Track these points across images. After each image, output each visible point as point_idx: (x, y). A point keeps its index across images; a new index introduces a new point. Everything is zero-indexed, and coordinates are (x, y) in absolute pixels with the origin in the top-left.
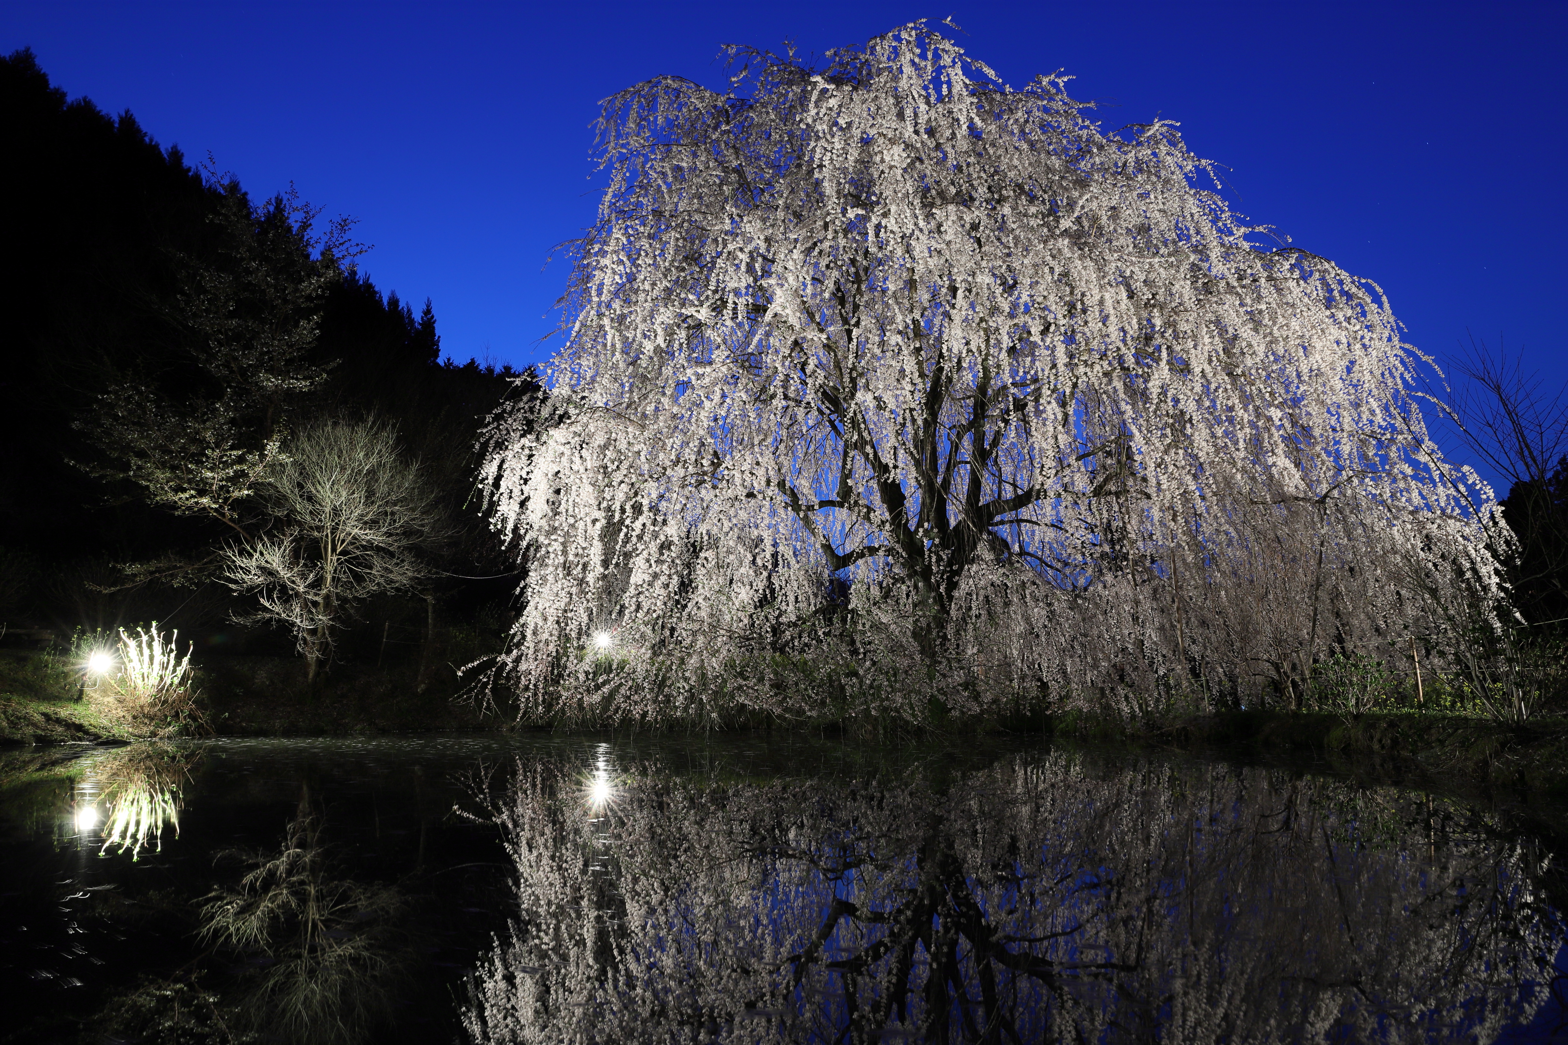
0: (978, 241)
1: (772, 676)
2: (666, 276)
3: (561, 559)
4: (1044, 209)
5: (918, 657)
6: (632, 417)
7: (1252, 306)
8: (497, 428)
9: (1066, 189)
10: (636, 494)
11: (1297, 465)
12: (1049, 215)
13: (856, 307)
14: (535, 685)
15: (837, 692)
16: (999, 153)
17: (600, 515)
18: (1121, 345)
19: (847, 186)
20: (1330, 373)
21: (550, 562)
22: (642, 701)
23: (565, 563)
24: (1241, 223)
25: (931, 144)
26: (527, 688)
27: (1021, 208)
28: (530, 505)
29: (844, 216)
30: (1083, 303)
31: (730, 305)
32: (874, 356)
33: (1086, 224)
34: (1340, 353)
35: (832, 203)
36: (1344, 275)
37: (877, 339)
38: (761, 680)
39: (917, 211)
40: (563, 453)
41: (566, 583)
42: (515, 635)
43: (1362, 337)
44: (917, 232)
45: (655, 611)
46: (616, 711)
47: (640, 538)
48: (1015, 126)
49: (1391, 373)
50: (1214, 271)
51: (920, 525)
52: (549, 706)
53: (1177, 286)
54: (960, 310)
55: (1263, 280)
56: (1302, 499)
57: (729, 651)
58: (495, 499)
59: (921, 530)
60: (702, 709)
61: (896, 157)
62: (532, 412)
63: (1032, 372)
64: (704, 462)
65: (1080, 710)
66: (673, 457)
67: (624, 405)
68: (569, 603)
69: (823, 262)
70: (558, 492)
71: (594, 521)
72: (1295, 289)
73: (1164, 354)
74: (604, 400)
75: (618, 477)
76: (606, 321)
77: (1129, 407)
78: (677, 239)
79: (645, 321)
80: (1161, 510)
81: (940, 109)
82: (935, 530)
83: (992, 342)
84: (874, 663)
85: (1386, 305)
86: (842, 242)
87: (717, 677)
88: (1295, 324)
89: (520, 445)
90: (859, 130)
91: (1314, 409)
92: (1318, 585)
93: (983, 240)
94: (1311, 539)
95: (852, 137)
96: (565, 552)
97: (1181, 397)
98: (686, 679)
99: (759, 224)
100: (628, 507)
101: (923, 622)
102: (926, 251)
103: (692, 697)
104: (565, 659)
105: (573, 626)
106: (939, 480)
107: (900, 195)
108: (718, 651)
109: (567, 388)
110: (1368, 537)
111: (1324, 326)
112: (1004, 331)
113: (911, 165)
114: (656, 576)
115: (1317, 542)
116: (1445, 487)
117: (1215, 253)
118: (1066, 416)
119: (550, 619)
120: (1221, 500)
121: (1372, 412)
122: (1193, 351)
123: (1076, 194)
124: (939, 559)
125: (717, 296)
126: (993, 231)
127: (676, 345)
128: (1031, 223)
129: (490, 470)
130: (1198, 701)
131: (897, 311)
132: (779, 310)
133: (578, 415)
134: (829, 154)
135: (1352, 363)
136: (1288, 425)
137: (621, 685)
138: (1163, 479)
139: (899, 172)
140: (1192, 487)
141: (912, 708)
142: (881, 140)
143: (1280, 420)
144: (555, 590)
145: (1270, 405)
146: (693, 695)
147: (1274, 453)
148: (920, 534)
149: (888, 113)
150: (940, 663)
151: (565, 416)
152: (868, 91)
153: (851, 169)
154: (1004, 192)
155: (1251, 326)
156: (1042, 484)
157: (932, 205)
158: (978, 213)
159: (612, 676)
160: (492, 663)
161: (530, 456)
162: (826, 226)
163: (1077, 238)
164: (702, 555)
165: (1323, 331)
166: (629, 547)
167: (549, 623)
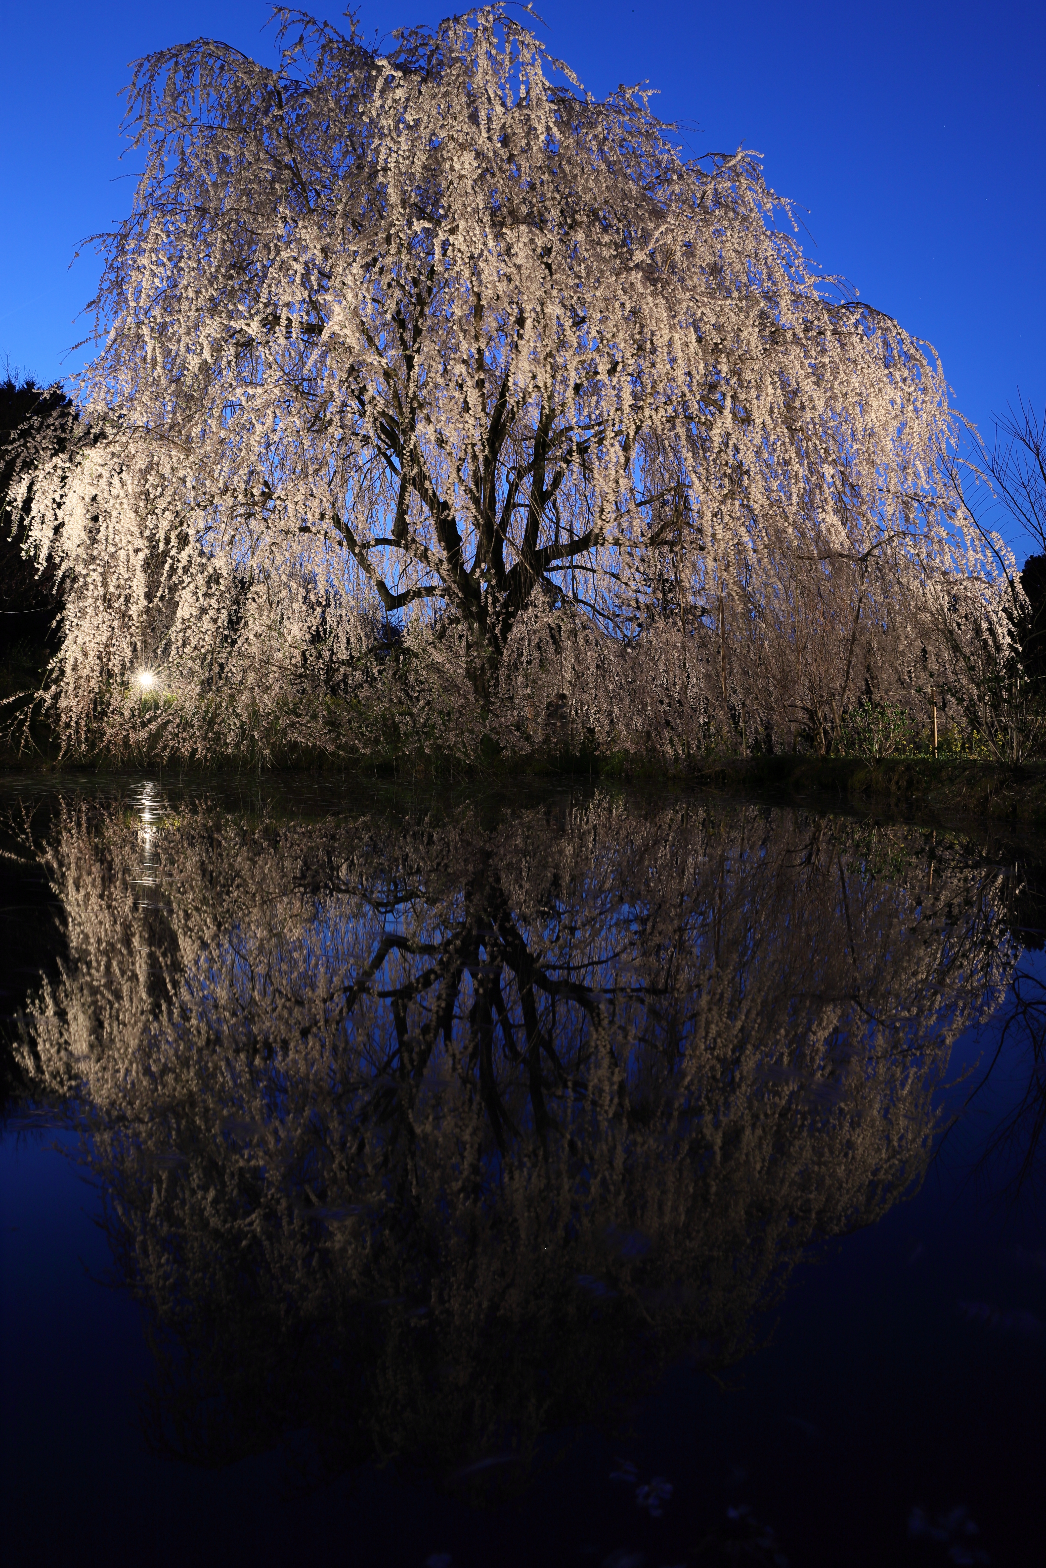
0: (548, 266)
1: (325, 713)
2: (212, 284)
3: (101, 591)
4: (618, 239)
5: (471, 698)
6: (176, 440)
7: (816, 359)
8: (24, 445)
9: (641, 219)
10: (181, 524)
11: (844, 524)
12: (622, 247)
13: (418, 332)
14: (76, 723)
15: (391, 730)
16: (575, 172)
17: (141, 543)
18: (686, 389)
19: (413, 194)
20: (882, 432)
21: (89, 593)
22: (191, 738)
23: (105, 595)
24: (813, 271)
25: (504, 154)
26: (68, 725)
27: (594, 237)
28: (64, 531)
29: (410, 228)
30: (652, 343)
31: (283, 322)
32: (437, 386)
33: (659, 258)
34: (893, 413)
35: (397, 214)
36: (905, 335)
37: (441, 368)
38: (314, 717)
39: (487, 230)
40: (100, 476)
41: (107, 616)
42: (53, 670)
43: (916, 400)
44: (486, 253)
45: (203, 646)
46: (164, 748)
47: (186, 570)
48: (594, 143)
49: (938, 438)
50: (783, 320)
51: (477, 565)
52: (92, 745)
53: (745, 333)
54: (528, 341)
55: (828, 333)
56: (846, 556)
57: (281, 688)
58: (26, 523)
59: (478, 570)
60: (253, 747)
61: (467, 166)
62: (64, 431)
63: (597, 412)
64: (256, 492)
65: (627, 751)
66: (221, 485)
67: (167, 426)
68: (111, 638)
69: (385, 280)
70: (95, 519)
71: (137, 551)
72: (858, 347)
73: (729, 402)
74: (145, 420)
75: (162, 504)
76: (145, 331)
77: (690, 455)
78: (224, 242)
79: (188, 333)
80: (715, 560)
81: (516, 114)
82: (492, 571)
83: (559, 378)
84: (428, 703)
85: (940, 369)
86: (405, 257)
87: (269, 714)
88: (855, 381)
89: (51, 464)
90: (428, 130)
91: (864, 469)
92: (854, 639)
93: (554, 267)
94: (851, 595)
95: (420, 138)
96: (105, 584)
97: (742, 447)
98: (237, 716)
99: (315, 231)
100: (173, 536)
101: (478, 663)
102: (495, 274)
103: (243, 733)
104: (108, 695)
105: (115, 661)
106: (498, 519)
107: (469, 209)
108: (268, 688)
109: (103, 404)
110: (903, 595)
111: (882, 385)
112: (572, 367)
113: (482, 176)
114: (204, 610)
115: (856, 598)
116: (974, 551)
117: (785, 302)
118: (627, 460)
119: (92, 654)
120: (771, 555)
121: (917, 475)
122: (755, 401)
123: (651, 225)
124: (496, 600)
125: (270, 310)
126: (565, 258)
127: (224, 363)
128: (604, 253)
129: (18, 491)
130: (735, 747)
131: (462, 338)
132: (336, 328)
133: (115, 435)
134: (395, 155)
135: (904, 425)
136: (839, 483)
137: (169, 721)
138: (719, 529)
139: (470, 183)
140: (746, 539)
141: (465, 746)
142: (451, 145)
143: (832, 477)
144: (95, 623)
145: (825, 461)
146: (244, 731)
147: (824, 510)
148: (477, 574)
149: (460, 112)
150: (493, 703)
151: (102, 435)
152: (438, 86)
153: (418, 176)
154: (578, 217)
155: (814, 379)
156: (601, 529)
157: (502, 224)
158: (549, 237)
159: (159, 712)
160: (30, 698)
161: (64, 479)
162: (388, 240)
163: (651, 274)
164: (253, 589)
165: (880, 390)
166: (175, 579)
167: (90, 659)
